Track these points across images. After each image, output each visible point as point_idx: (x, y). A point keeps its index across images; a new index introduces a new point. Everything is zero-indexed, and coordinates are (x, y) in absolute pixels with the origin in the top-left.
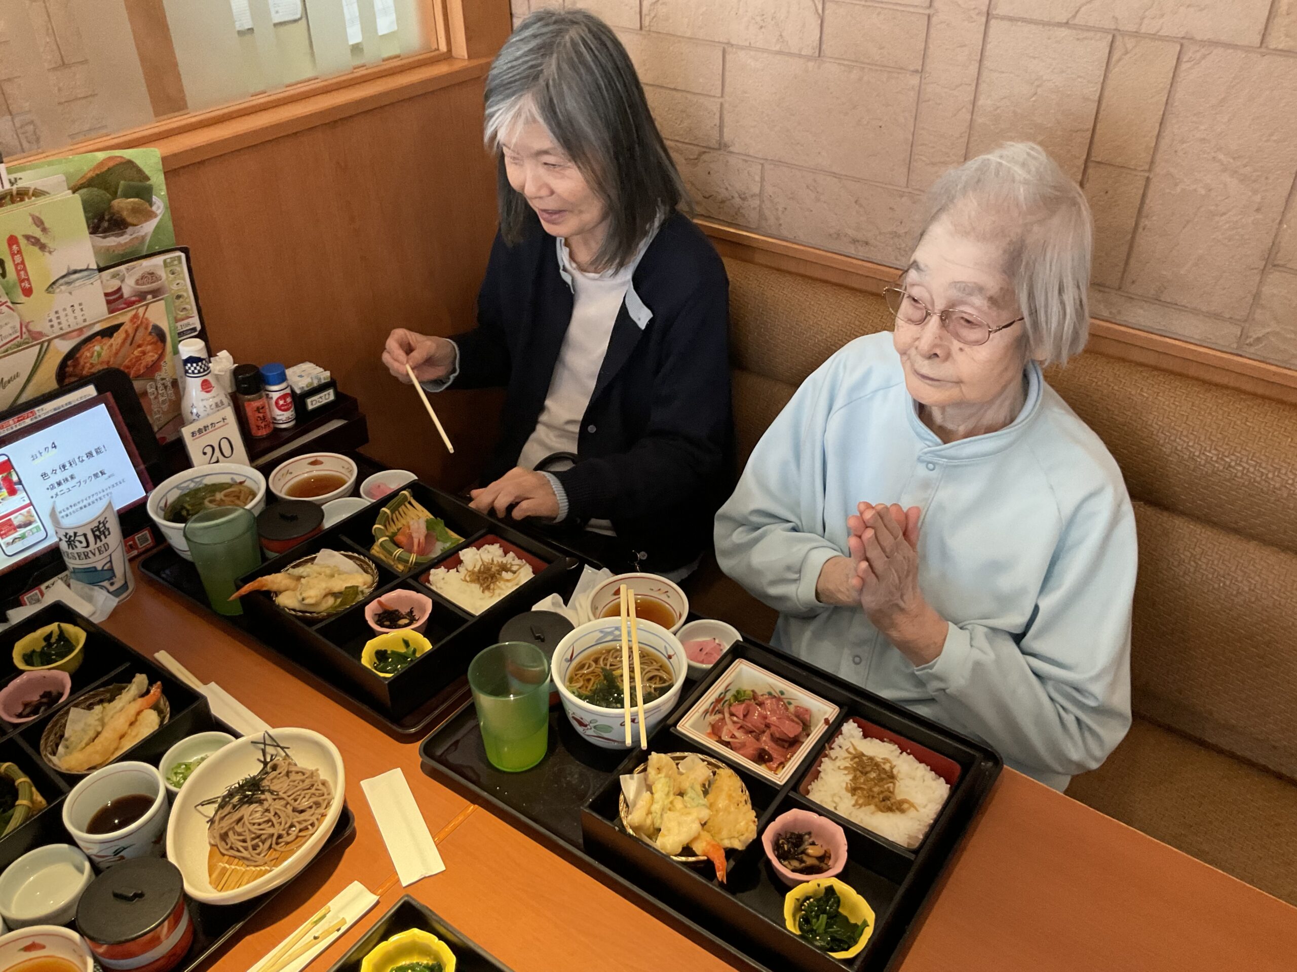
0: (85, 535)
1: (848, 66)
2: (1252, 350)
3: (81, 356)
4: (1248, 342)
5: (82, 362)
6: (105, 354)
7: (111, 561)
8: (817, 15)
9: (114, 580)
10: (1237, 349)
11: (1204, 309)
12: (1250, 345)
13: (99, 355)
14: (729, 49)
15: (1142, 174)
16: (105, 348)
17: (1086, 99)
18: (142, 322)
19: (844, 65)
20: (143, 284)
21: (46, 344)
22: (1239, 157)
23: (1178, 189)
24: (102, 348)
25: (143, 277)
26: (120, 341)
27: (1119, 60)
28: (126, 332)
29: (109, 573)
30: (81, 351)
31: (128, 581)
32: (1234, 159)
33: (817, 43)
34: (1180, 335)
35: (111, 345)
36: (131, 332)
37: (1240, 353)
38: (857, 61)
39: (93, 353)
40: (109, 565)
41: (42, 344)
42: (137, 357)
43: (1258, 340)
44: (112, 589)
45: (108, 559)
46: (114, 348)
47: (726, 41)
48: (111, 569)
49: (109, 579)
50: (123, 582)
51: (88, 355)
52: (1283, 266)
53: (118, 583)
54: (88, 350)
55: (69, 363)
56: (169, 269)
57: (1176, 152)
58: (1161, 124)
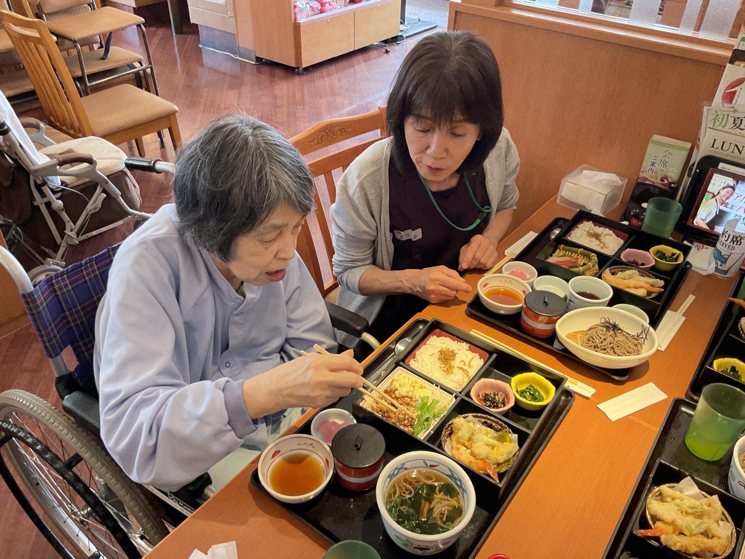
0: (729, 235)
7: (729, 256)
9: (723, 265)
29: (724, 260)
31: (729, 271)
40: (727, 256)
44: (719, 267)
45: (729, 254)
48: (726, 260)
49: (722, 262)
50: (726, 269)
53: (724, 268)
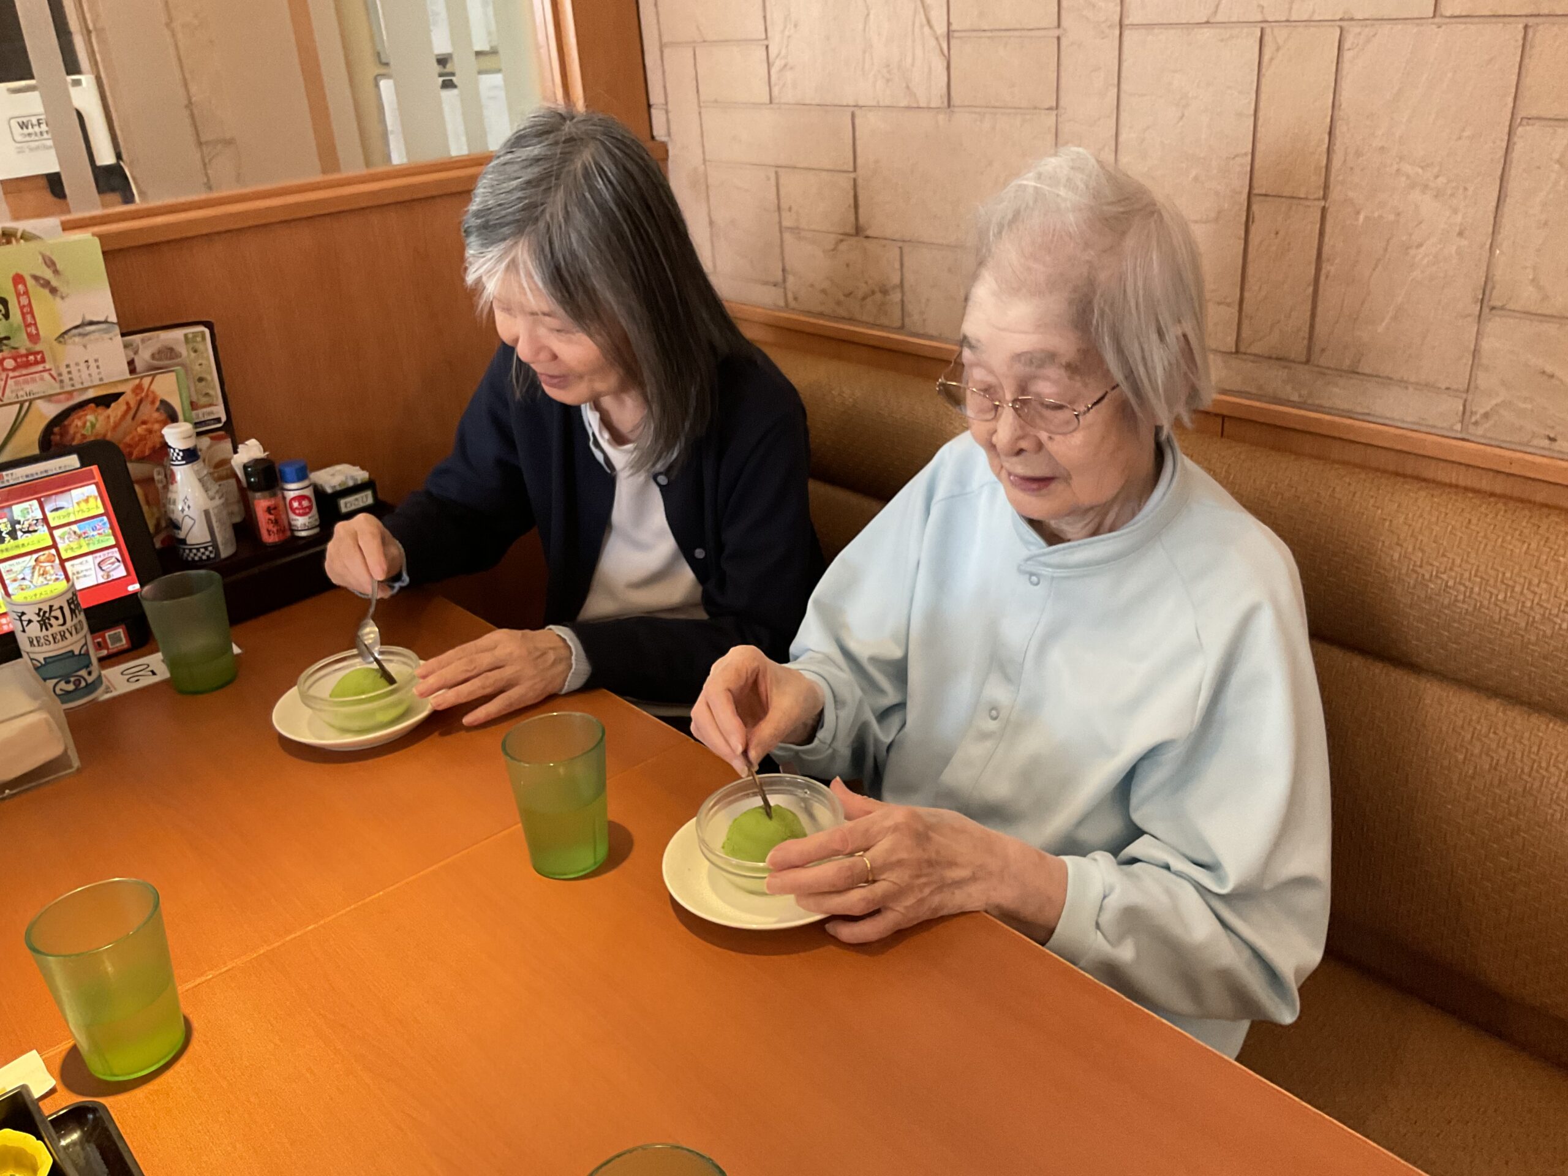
1: (979, 113)
2: (1480, 431)
3: (70, 425)
4: (1473, 419)
5: (72, 431)
6: (100, 427)
8: (943, 57)
10: (1461, 431)
11: (1413, 379)
12: (1476, 423)
13: (93, 426)
14: (858, 112)
15: (1317, 203)
16: (101, 418)
17: (1239, 115)
18: (147, 395)
19: (975, 113)
20: (160, 359)
21: (27, 404)
22: (1428, 166)
23: (1361, 217)
24: (97, 419)
25: (160, 352)
26: (119, 413)
27: (1272, 59)
28: (128, 404)
30: (71, 418)
32: (1422, 168)
33: (945, 90)
34: (1387, 418)
35: (109, 417)
36: (133, 404)
37: (1467, 437)
38: (987, 107)
39: (85, 424)
41: (22, 404)
42: (140, 435)
43: (1486, 416)
46: (112, 420)
47: (854, 104)
51: (79, 423)
52: (1502, 308)
54: (79, 418)
55: (56, 430)
56: (191, 346)
57: (1352, 169)
58: (1330, 133)
